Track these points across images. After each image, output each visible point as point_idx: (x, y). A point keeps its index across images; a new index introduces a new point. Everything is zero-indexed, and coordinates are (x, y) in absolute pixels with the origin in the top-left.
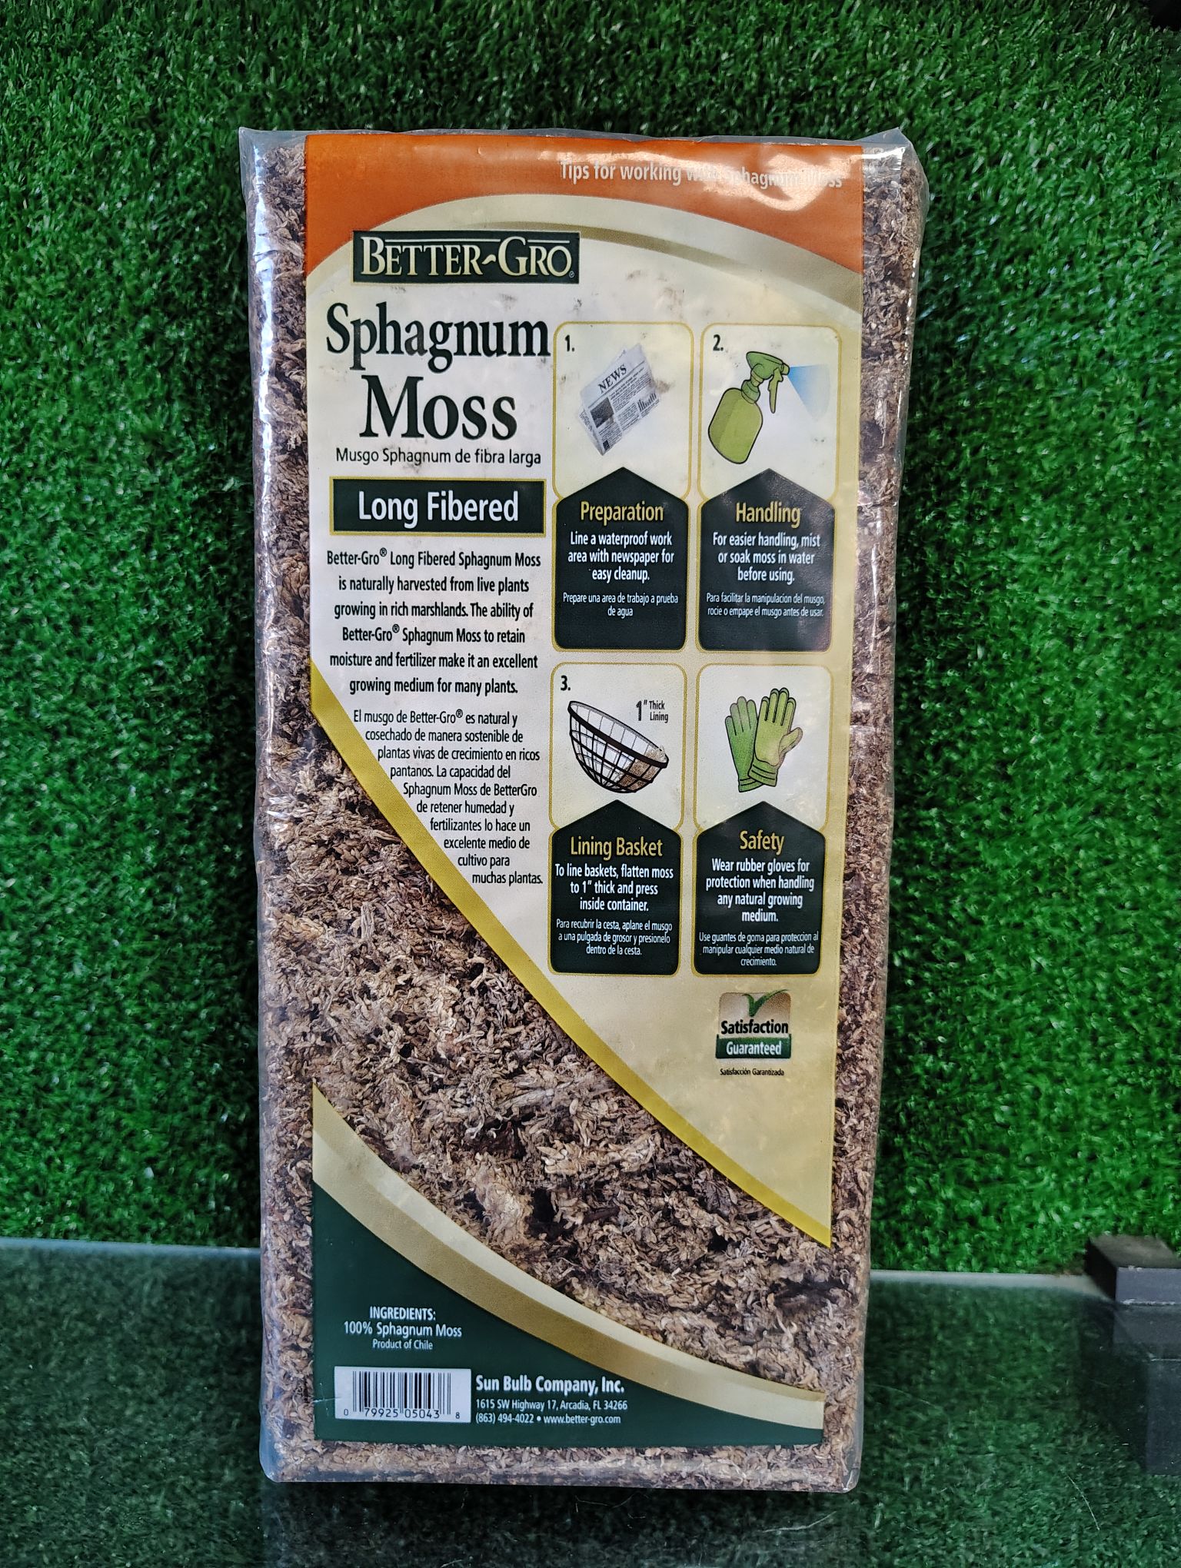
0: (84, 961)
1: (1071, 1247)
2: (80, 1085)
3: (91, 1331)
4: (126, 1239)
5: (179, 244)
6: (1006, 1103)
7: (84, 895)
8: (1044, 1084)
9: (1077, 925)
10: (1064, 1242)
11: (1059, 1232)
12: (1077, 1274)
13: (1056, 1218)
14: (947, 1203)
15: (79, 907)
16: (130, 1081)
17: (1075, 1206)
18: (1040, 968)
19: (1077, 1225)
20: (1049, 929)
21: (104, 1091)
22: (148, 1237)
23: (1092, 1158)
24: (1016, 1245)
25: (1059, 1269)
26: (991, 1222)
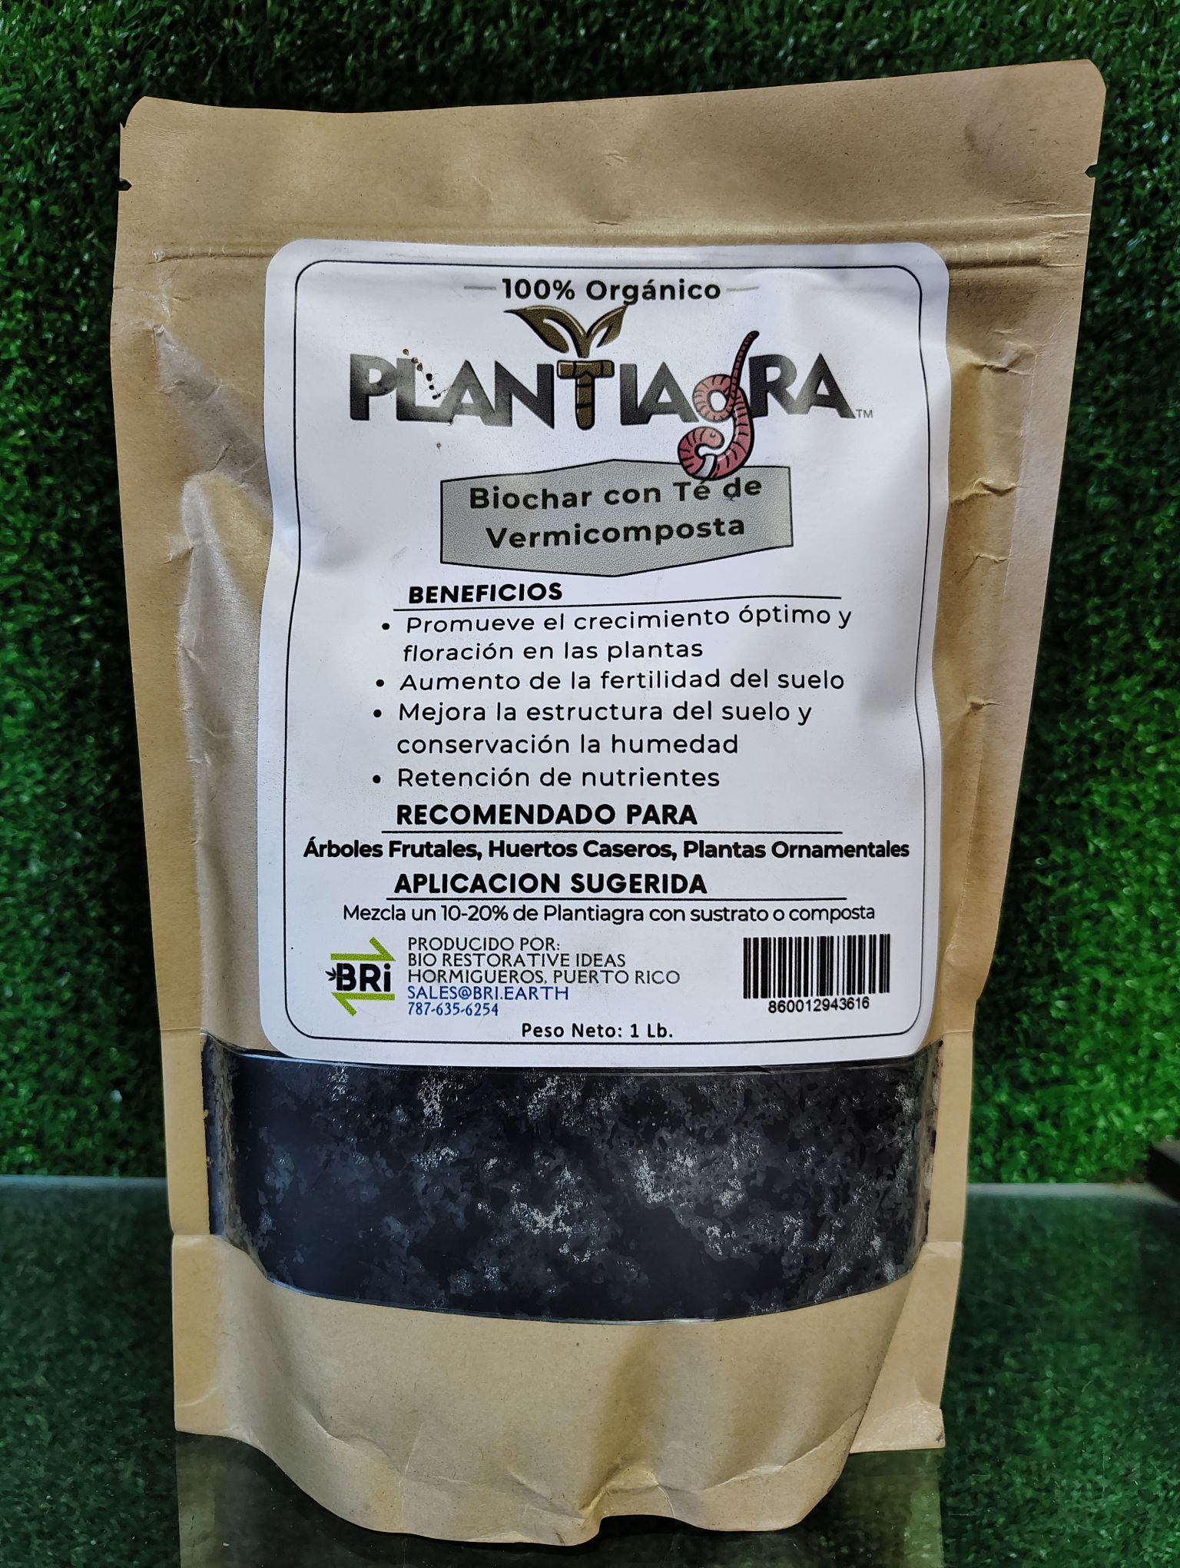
0: (43, 857)
1: (1133, 1154)
2: (36, 998)
3: (49, 1277)
4: (90, 1173)
5: (153, 54)
6: (1064, 998)
7: (40, 783)
8: (1103, 975)
9: (1136, 804)
10: (1125, 1148)
11: (1120, 1136)
12: (1139, 1182)
13: (1118, 1122)
14: (1001, 1108)
15: (35, 797)
16: (94, 992)
17: (1136, 1107)
18: (1098, 850)
19: (1139, 1128)
20: (1106, 809)
21: (63, 1004)
22: (115, 1169)
23: (1154, 1056)
24: (1075, 1152)
25: (1120, 1177)
26: (1046, 1128)
